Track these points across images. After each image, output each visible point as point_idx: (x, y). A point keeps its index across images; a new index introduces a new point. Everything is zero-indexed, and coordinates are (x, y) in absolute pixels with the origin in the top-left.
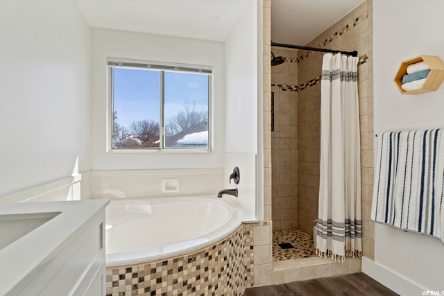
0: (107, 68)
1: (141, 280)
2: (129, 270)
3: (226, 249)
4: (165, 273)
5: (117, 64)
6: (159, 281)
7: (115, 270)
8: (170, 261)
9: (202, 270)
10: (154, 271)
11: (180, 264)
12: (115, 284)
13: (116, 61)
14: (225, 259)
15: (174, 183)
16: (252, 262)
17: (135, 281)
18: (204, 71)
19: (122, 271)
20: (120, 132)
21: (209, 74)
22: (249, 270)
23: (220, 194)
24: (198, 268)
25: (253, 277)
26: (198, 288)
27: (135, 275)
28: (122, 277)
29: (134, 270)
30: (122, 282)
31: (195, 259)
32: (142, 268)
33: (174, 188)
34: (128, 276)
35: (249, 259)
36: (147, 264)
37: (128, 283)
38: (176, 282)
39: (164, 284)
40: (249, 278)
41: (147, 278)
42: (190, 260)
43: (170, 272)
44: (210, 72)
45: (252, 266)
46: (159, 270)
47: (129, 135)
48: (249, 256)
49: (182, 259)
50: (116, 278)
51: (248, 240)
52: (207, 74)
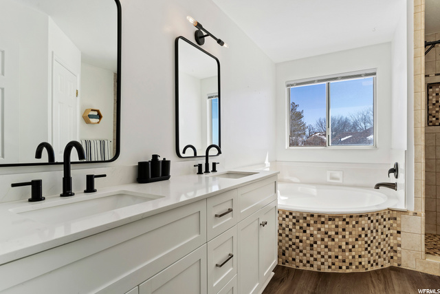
0: (286, 89)
1: (298, 221)
2: (291, 214)
3: (364, 222)
4: (312, 222)
5: (292, 85)
6: (308, 225)
7: (284, 212)
8: (316, 216)
9: (340, 230)
10: (305, 218)
11: (323, 219)
12: (284, 219)
13: (292, 83)
14: (363, 229)
15: (338, 174)
16: (400, 246)
17: (294, 221)
18: (367, 75)
19: (288, 214)
20: (307, 130)
21: (374, 76)
22: (396, 251)
23: (378, 186)
24: (337, 226)
25: (400, 259)
26: (336, 240)
27: (294, 217)
28: (287, 216)
29: (294, 214)
30: (287, 219)
31: (334, 220)
32: (298, 215)
33: (337, 179)
34: (291, 217)
35: (395, 242)
36: (301, 213)
37: (290, 220)
38: (319, 230)
39: (312, 228)
40: (395, 258)
41: (301, 221)
42: (330, 219)
43: (315, 222)
44: (375, 74)
45: (399, 248)
46: (308, 218)
47: (316, 133)
48: (395, 239)
49: (324, 216)
50: (284, 216)
51: (395, 225)
52: (372, 77)
